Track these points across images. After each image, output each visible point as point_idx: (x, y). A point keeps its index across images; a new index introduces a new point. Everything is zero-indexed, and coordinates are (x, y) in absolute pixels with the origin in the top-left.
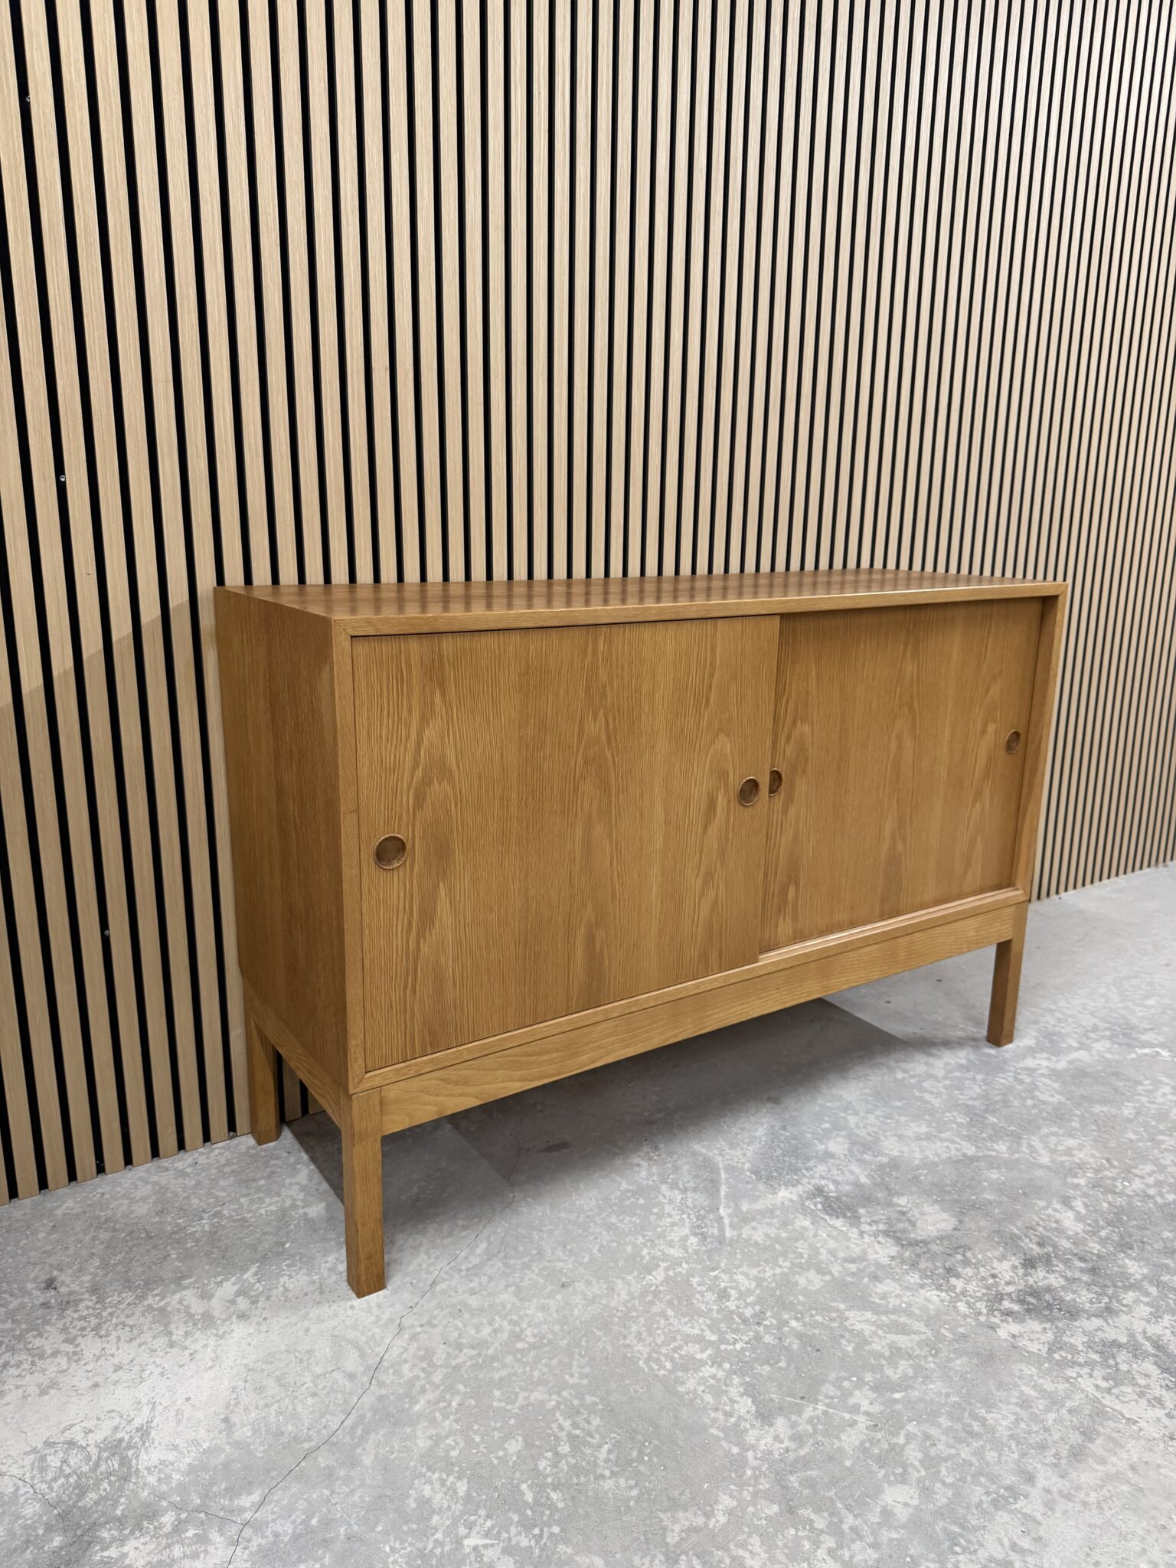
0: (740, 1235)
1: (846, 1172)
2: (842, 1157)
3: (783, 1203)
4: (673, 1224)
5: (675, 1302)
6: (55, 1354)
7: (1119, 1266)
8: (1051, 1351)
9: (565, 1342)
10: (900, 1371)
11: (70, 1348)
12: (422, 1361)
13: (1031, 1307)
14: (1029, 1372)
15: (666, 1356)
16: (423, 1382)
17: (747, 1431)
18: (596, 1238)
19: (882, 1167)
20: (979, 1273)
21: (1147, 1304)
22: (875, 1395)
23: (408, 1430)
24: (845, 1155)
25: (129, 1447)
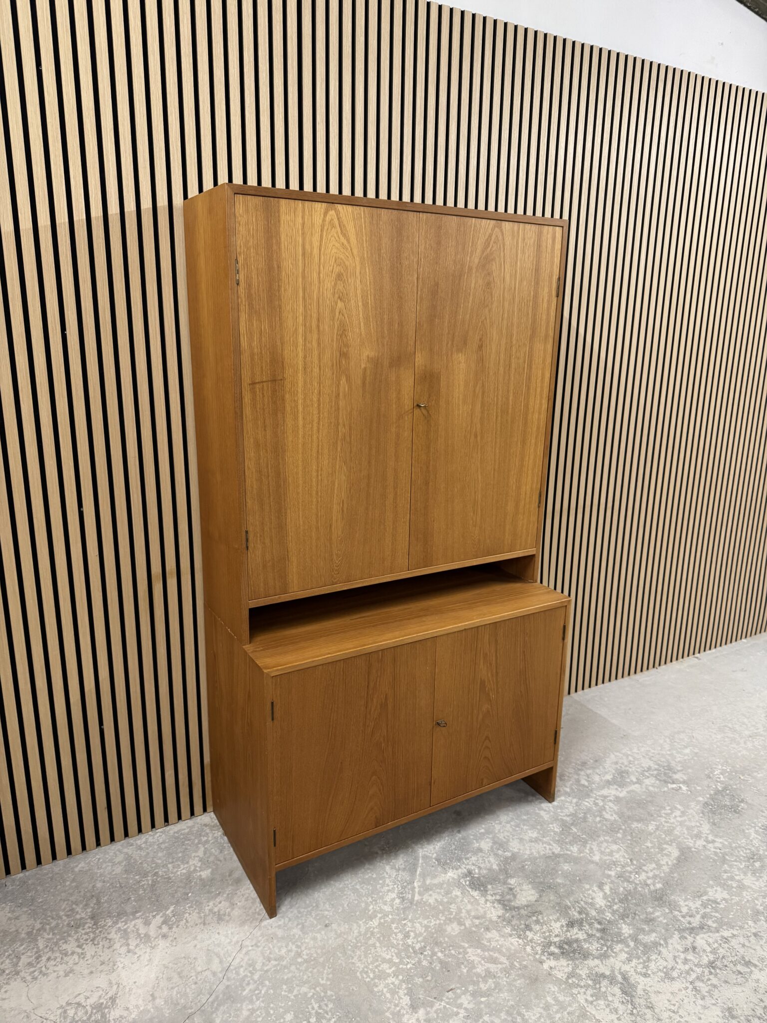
0: (422, 899)
1: (487, 862)
2: (487, 851)
3: (449, 880)
4: (389, 891)
5: (382, 938)
6: (73, 953)
7: (618, 928)
8: (568, 978)
9: (322, 959)
10: (487, 986)
11: (80, 951)
12: (250, 967)
13: (565, 951)
14: (553, 990)
15: (371, 970)
16: (249, 979)
17: (403, 1015)
18: (347, 898)
19: (506, 858)
20: (543, 928)
21: (626, 952)
22: (472, 998)
23: (239, 1005)
24: (488, 850)
25: (106, 1008)
